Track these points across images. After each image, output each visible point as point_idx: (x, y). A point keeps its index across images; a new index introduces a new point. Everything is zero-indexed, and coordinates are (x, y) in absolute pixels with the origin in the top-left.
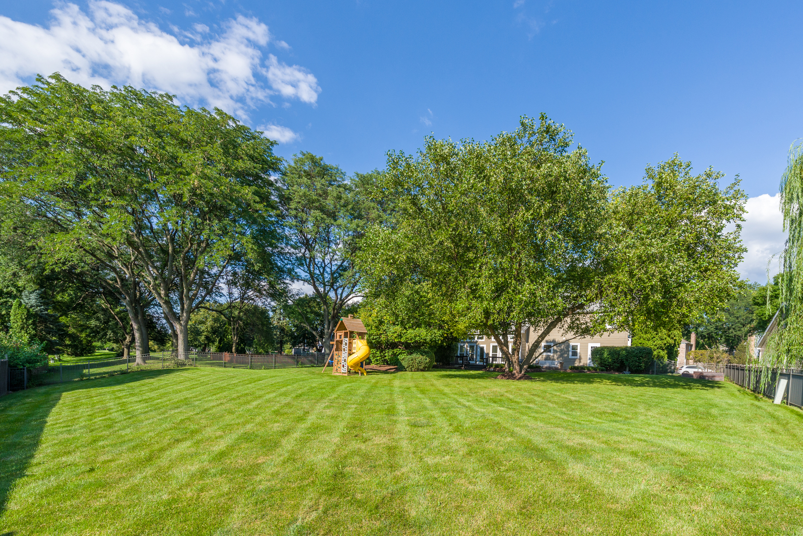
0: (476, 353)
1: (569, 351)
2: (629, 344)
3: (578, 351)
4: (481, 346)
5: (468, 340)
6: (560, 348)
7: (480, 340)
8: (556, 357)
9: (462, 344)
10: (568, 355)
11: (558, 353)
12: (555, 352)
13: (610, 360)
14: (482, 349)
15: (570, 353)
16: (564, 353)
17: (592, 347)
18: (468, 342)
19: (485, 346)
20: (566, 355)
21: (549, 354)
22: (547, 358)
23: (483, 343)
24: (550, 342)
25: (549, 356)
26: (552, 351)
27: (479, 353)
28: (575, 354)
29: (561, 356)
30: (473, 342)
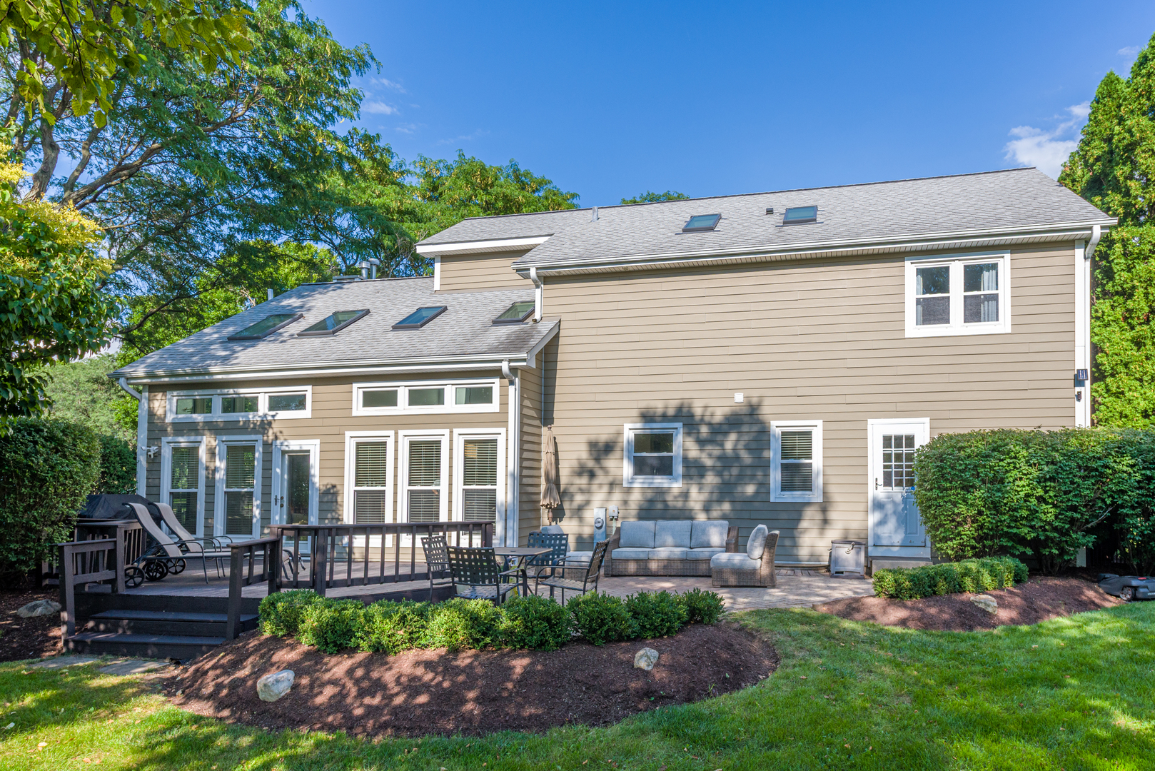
0: (267, 486)
1: (765, 465)
2: (1082, 417)
3: (817, 461)
4: (294, 445)
5: (218, 416)
6: (716, 451)
7: (283, 415)
8: (697, 498)
9: (183, 441)
10: (764, 486)
11: (711, 479)
12: (694, 470)
13: (1048, 513)
14: (298, 464)
15: (776, 476)
16: (742, 478)
17: (887, 441)
18: (214, 428)
19: (313, 446)
20: (750, 489)
21: (660, 481)
22: (654, 509)
23: (302, 430)
24: (665, 417)
25: (661, 492)
26: (679, 469)
27: (280, 488)
28: (797, 476)
29: (725, 491)
30: (245, 428)
